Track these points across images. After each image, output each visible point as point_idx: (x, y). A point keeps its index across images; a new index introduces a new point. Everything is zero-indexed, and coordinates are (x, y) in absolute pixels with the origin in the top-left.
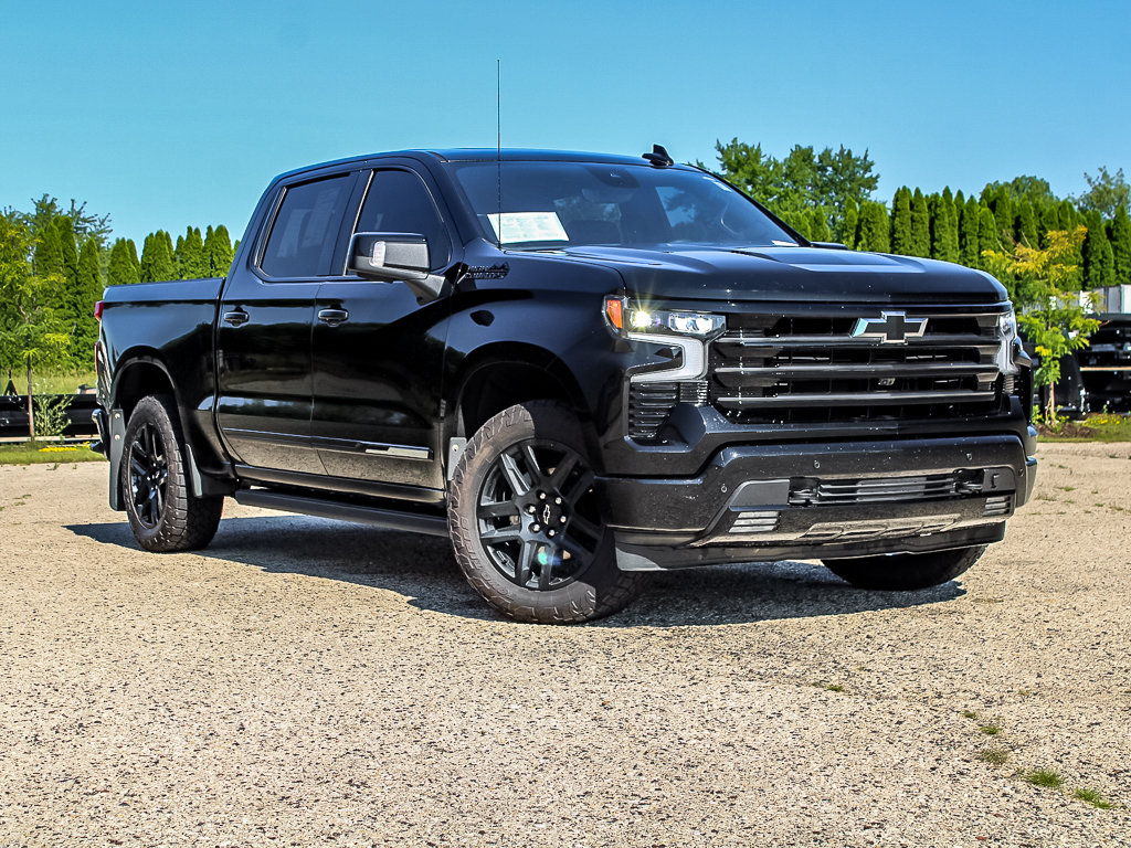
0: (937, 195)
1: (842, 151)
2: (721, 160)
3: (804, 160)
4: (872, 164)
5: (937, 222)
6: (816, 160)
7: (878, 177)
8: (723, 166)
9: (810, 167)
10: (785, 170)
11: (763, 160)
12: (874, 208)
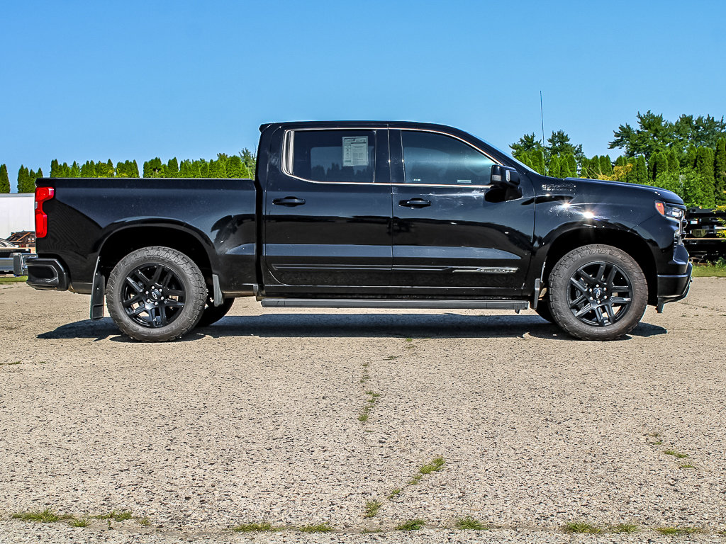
1: (709, 118)
2: (640, 123)
3: (687, 123)
6: (694, 123)
8: (641, 126)
9: (691, 127)
10: (675, 128)
11: (663, 123)
12: (704, 150)
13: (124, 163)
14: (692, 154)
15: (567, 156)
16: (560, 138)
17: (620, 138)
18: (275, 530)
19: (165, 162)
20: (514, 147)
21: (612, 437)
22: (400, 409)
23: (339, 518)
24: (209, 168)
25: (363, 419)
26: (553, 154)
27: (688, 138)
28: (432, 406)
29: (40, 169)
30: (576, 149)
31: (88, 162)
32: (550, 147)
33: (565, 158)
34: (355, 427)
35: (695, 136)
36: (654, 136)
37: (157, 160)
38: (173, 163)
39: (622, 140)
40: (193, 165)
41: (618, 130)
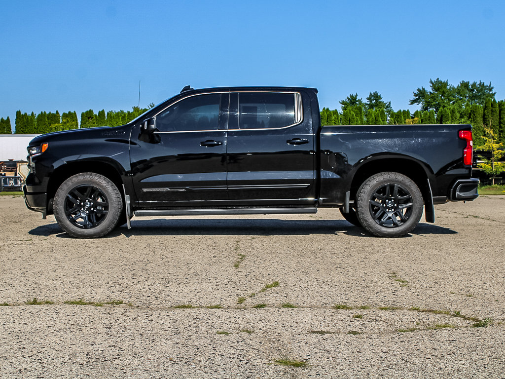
0: (502, 101)
1: (481, 83)
2: (432, 87)
3: (465, 87)
4: (493, 88)
5: (502, 112)
6: (470, 87)
7: (495, 93)
8: (432, 89)
9: (468, 90)
10: (457, 91)
11: (448, 87)
12: (476, 106)
13: (67, 113)
14: (468, 110)
15: (379, 110)
16: (375, 97)
17: (417, 97)
18: (194, 308)
19: (96, 113)
20: (343, 103)
21: (370, 274)
22: (257, 262)
23: (225, 303)
24: (127, 117)
25: (236, 266)
26: (370, 108)
27: (466, 97)
28: (275, 261)
29: (8, 117)
30: (387, 105)
31: (42, 112)
32: (368, 103)
33: (378, 111)
34: (232, 269)
35: (471, 96)
36: (442, 96)
37: (91, 111)
38: (102, 113)
39: (419, 98)
40: (116, 115)
41: (416, 92)
